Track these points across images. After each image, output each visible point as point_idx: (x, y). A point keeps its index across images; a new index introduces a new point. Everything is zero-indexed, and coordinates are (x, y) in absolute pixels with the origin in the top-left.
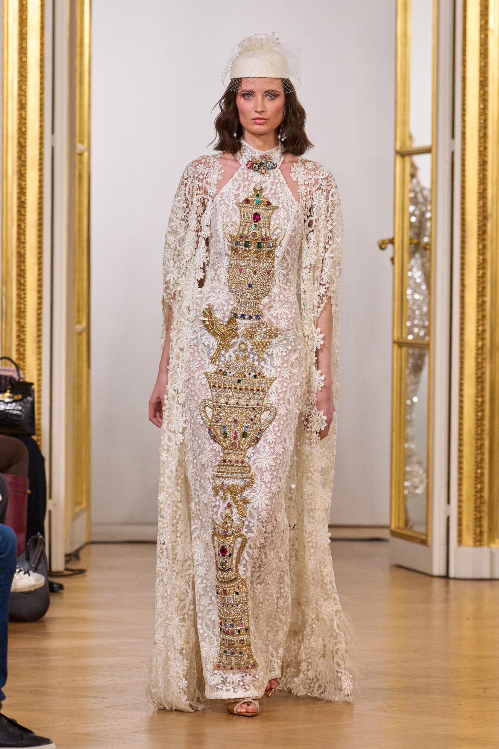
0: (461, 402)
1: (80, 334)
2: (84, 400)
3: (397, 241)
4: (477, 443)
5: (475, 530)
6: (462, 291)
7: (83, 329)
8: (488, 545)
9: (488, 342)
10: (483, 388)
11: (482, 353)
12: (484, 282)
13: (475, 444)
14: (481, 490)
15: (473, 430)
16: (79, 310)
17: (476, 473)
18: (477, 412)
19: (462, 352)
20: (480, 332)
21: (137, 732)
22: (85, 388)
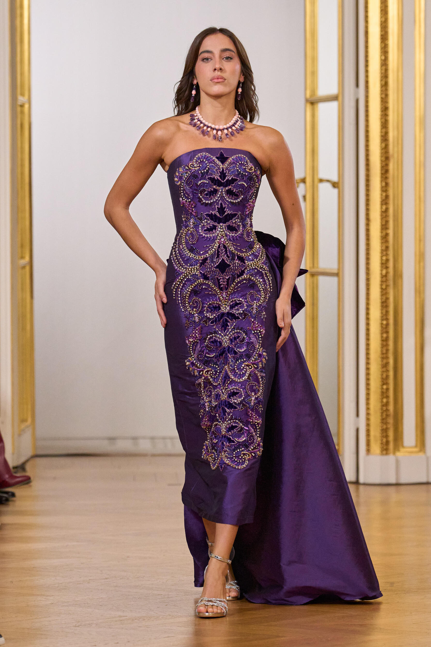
0: (368, 324)
1: (24, 267)
2: (28, 327)
3: (308, 180)
4: (382, 361)
5: (382, 440)
6: (368, 225)
7: (26, 264)
8: (394, 453)
9: (391, 270)
10: (387, 312)
11: (386, 281)
12: (387, 216)
13: (380, 363)
14: (387, 404)
15: (379, 349)
16: (22, 246)
17: (382, 388)
18: (382, 334)
19: (368, 280)
20: (384, 262)
21: (78, 626)
22: (28, 316)
